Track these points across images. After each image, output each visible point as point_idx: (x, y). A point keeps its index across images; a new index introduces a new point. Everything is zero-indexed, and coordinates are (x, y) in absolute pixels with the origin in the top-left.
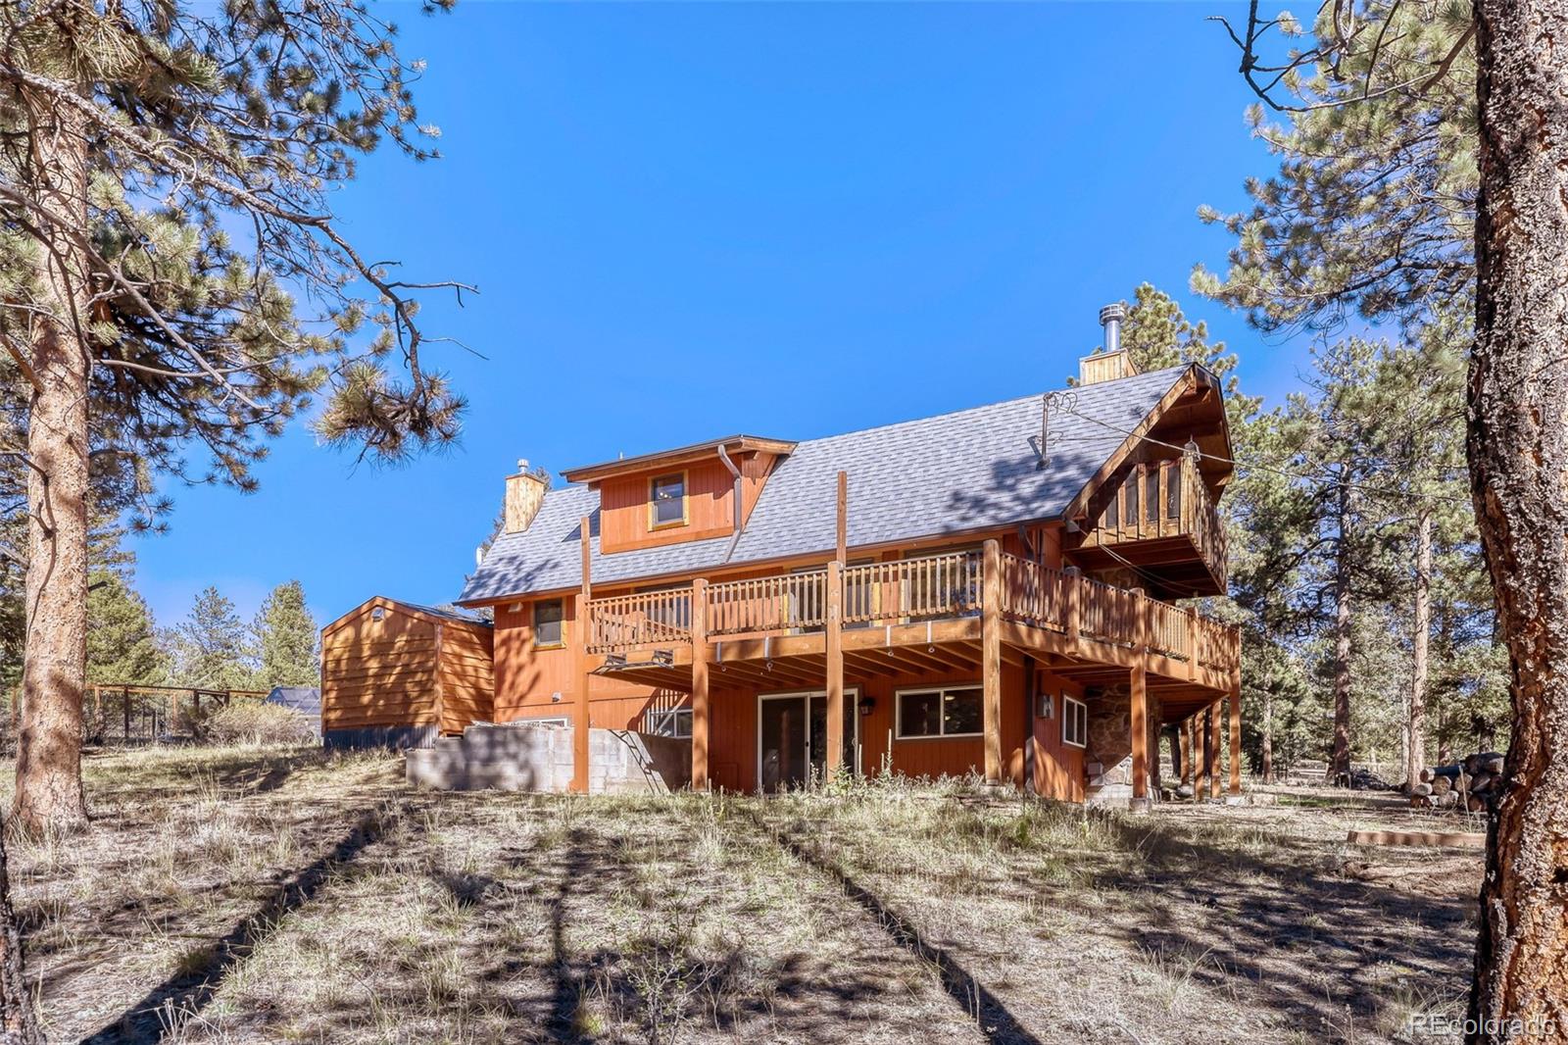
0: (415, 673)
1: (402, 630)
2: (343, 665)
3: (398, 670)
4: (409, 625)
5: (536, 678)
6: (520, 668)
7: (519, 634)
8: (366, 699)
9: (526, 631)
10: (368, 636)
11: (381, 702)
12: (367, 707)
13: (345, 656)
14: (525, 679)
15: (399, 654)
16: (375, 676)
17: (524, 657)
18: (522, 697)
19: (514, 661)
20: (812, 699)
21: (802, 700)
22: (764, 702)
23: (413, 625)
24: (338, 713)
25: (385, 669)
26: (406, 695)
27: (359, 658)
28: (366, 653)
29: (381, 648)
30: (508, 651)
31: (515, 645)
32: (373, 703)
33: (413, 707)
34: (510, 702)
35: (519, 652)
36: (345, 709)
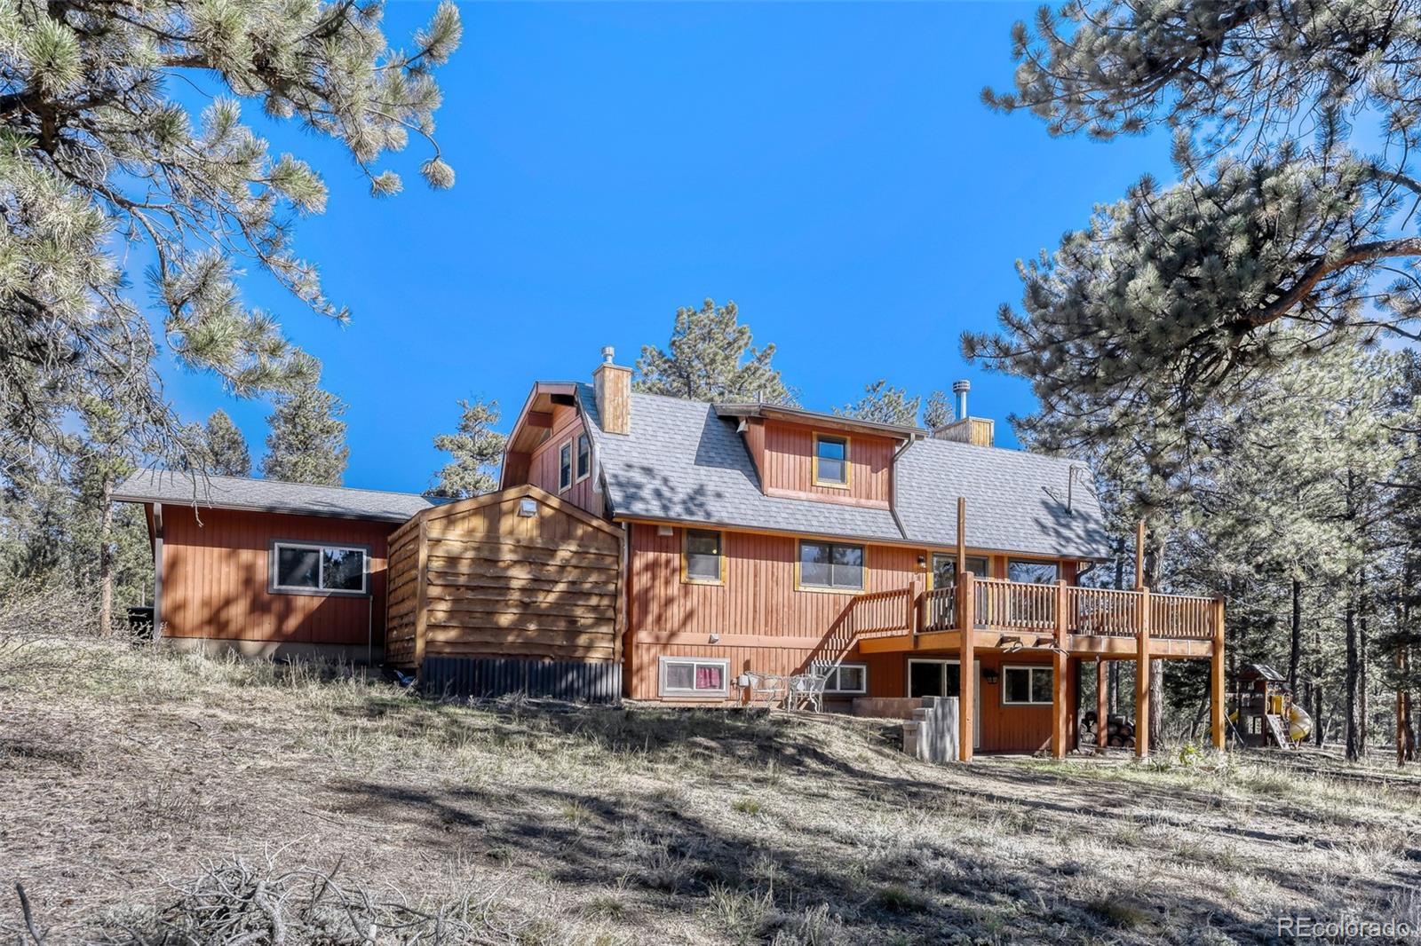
0: (588, 594)
1: (567, 537)
2: (464, 567)
3: (561, 587)
4: (580, 532)
5: (689, 616)
6: (669, 601)
7: (668, 562)
8: (505, 620)
9: (676, 559)
10: (511, 533)
11: (532, 627)
12: (508, 630)
13: (470, 554)
14: (676, 613)
15: (562, 568)
16: (523, 590)
17: (675, 589)
18: (673, 634)
19: (660, 591)
20: (948, 666)
21: (939, 666)
22: (913, 664)
23: (585, 533)
24: (452, 634)
25: (539, 583)
26: (572, 621)
27: (494, 562)
28: (507, 556)
29: (531, 555)
30: (654, 578)
31: (663, 573)
32: (517, 627)
33: (583, 640)
34: (657, 638)
35: (667, 582)
36: (465, 628)
